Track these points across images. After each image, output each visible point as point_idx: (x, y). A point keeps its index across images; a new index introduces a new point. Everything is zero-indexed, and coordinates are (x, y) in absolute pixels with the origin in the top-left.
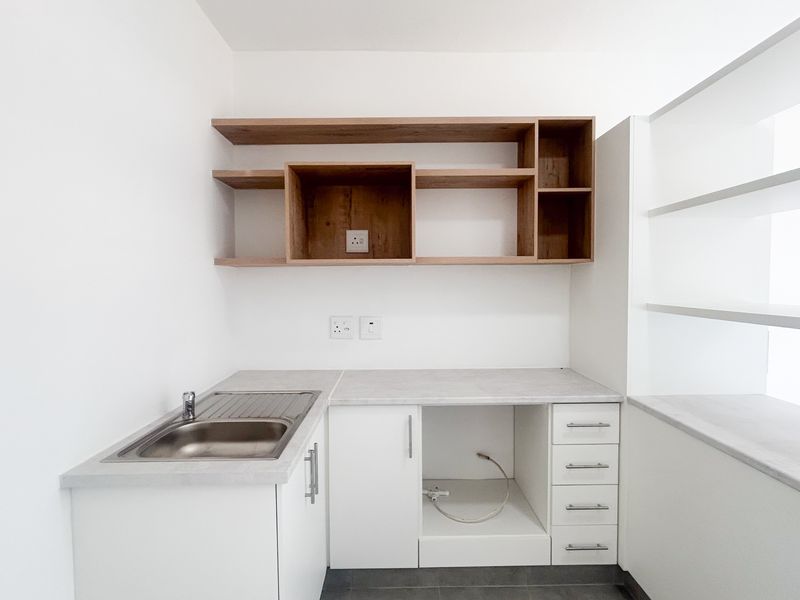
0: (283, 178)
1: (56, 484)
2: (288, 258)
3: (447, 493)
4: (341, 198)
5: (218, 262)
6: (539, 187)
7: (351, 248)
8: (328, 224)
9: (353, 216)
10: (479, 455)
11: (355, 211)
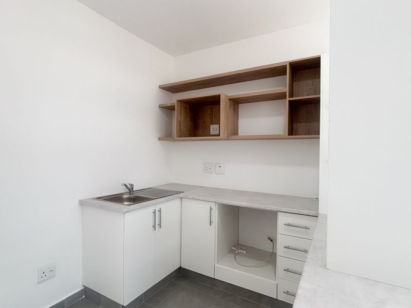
0: (174, 106)
1: (77, 202)
2: (175, 136)
3: (245, 252)
4: (209, 111)
5: (159, 139)
6: (289, 98)
7: (212, 133)
8: (204, 122)
9: (213, 117)
10: (269, 238)
11: (215, 117)
